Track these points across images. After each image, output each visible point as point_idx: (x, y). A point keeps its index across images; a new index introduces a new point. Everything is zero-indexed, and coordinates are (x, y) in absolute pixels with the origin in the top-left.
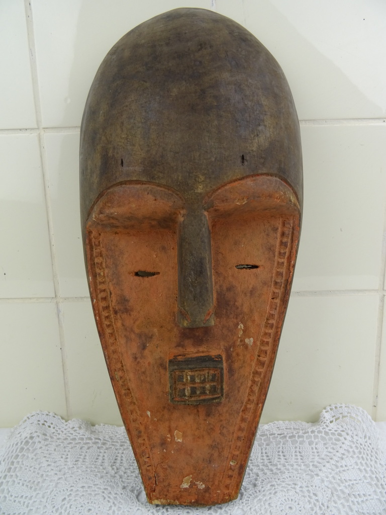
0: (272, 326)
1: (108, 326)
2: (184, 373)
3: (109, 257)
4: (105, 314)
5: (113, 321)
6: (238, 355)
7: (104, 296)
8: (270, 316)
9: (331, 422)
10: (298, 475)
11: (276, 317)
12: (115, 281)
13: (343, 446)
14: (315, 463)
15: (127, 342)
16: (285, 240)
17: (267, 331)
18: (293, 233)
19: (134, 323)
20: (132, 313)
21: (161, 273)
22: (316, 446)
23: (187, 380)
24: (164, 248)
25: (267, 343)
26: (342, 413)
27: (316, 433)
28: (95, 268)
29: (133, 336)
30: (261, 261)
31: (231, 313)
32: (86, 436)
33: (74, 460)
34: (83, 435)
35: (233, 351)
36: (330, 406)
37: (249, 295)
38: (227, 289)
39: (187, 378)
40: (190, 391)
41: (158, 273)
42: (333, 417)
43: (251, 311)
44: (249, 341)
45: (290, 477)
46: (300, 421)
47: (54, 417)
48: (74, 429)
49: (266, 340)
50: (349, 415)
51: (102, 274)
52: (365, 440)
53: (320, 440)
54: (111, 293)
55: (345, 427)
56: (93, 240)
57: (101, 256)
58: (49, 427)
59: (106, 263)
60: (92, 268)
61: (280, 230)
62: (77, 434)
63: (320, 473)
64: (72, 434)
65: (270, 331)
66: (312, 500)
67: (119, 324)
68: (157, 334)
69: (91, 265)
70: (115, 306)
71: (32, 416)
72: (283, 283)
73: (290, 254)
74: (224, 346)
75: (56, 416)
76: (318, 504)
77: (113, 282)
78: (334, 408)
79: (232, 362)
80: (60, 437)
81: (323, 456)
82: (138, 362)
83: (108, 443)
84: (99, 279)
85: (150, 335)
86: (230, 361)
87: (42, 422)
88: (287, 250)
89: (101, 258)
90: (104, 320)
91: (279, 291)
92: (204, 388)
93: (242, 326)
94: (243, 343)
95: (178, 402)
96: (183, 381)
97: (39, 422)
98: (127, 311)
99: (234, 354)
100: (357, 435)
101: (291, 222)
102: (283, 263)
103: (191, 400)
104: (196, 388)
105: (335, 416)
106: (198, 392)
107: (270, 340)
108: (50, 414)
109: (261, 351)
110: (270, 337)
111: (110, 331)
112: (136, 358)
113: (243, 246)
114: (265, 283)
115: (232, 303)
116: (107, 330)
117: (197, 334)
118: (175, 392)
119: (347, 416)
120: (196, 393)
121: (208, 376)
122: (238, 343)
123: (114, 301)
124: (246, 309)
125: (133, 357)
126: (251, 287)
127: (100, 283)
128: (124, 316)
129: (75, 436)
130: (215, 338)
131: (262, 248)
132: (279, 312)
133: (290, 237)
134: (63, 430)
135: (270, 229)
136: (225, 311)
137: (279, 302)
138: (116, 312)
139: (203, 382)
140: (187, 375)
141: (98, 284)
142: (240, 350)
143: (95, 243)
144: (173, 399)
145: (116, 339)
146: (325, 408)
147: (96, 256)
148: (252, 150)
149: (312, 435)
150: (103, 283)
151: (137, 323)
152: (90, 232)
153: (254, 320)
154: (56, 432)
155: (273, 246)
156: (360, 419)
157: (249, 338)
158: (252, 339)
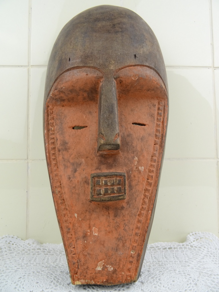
0: (155, 161)
1: (54, 159)
2: (100, 179)
3: (58, 119)
4: (52, 152)
5: (57, 156)
6: (134, 176)
7: (53, 142)
8: (153, 155)
9: (194, 241)
10: (176, 266)
11: (157, 155)
12: (60, 132)
13: (203, 253)
14: (187, 260)
15: (65, 168)
16: (160, 112)
17: (152, 163)
18: (164, 109)
19: (70, 156)
20: (69, 151)
21: (88, 126)
22: (186, 253)
23: (102, 184)
24: (90, 112)
25: (153, 171)
26: (200, 236)
27: (185, 246)
28: (49, 126)
29: (69, 164)
30: (147, 122)
31: (130, 150)
32: (37, 248)
33: (28, 260)
34: (35, 247)
35: (131, 174)
36: (192, 232)
37: (140, 140)
38: (127, 135)
39: (102, 182)
40: (104, 191)
41: (87, 127)
42: (194, 239)
43: (142, 150)
44: (142, 168)
45: (171, 267)
46: (174, 242)
47: (17, 239)
48: (29, 244)
49: (152, 169)
50: (204, 237)
51: (53, 129)
52: (216, 250)
53: (188, 250)
54: (57, 140)
55: (203, 243)
56: (50, 111)
57: (53, 119)
58: (13, 244)
59: (56, 122)
60: (47, 126)
61: (157, 106)
62: (31, 247)
63: (190, 265)
64: (28, 247)
65: (154, 164)
66: (187, 277)
67: (61, 158)
68: (84, 162)
69: (47, 124)
70: (59, 147)
71: (2, 238)
72: (160, 136)
73: (164, 120)
74: (126, 170)
75: (18, 238)
76: (191, 279)
77: (59, 133)
78: (194, 234)
79: (131, 180)
80: (20, 249)
81: (191, 257)
82: (71, 181)
83: (51, 252)
84: (51, 132)
85: (80, 163)
86: (130, 180)
87: (8, 242)
88: (162, 118)
89: (53, 121)
90: (51, 156)
91: (158, 141)
92: (113, 189)
93: (137, 158)
94: (137, 169)
95: (96, 198)
96: (99, 185)
97: (7, 242)
98: (66, 149)
99: (132, 176)
100: (211, 248)
101: (163, 102)
102: (160, 124)
103: (105, 197)
104: (108, 189)
105: (195, 238)
106: (109, 192)
107: (154, 169)
108: (14, 237)
109: (149, 176)
110: (154, 168)
111: (55, 162)
112: (70, 178)
113: (136, 112)
114: (150, 135)
115: (130, 144)
116: (53, 162)
117: (109, 162)
118: (94, 192)
119: (203, 238)
120: (108, 192)
121: (116, 181)
122: (135, 169)
123: (59, 144)
124: (139, 149)
125: (68, 178)
126: (141, 136)
127: (51, 134)
128: (64, 152)
129: (30, 248)
130: (120, 164)
131: (147, 115)
132: (159, 153)
133: (163, 111)
134: (22, 245)
135: (151, 105)
136: (126, 148)
137: (159, 147)
138: (59, 151)
139: (113, 185)
140: (102, 181)
141: (50, 135)
142: (136, 173)
143: (50, 112)
144: (93, 196)
145: (58, 168)
146: (189, 234)
147: (50, 119)
148: (140, 53)
149: (183, 247)
150: (53, 134)
151: (72, 156)
152: (48, 106)
153: (144, 156)
154: (17, 247)
155: (153, 114)
156: (211, 239)
157: (141, 166)
158: (143, 167)
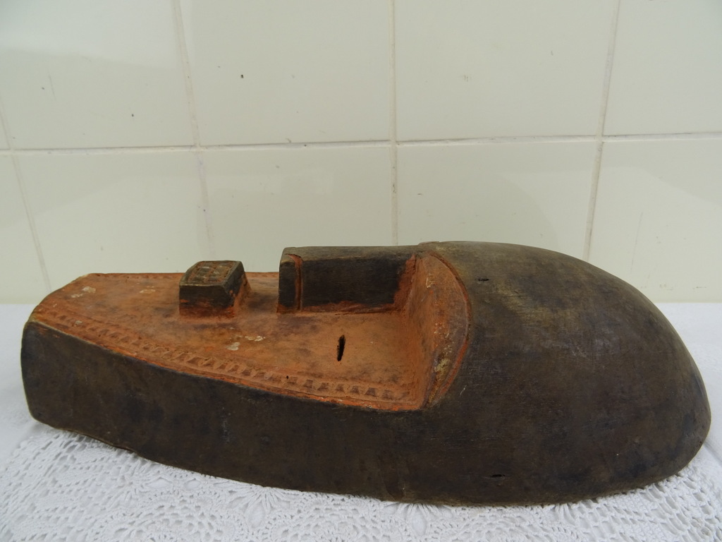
16: (379, 394)
30: (348, 362)
31: (280, 329)
35: (228, 329)
37: (301, 348)
38: (315, 326)
44: (235, 347)
49: (228, 366)
65: (239, 372)
93: (260, 340)
94: (235, 340)
99: (224, 331)
102: (342, 390)
107: (225, 371)
113: (372, 342)
114: (314, 366)
115: (294, 330)
122: (237, 335)
124: (282, 344)
126: (312, 350)
131: (367, 365)
135: (395, 373)
153: (263, 352)
155: (370, 377)
157: (239, 347)
158: (237, 349)
